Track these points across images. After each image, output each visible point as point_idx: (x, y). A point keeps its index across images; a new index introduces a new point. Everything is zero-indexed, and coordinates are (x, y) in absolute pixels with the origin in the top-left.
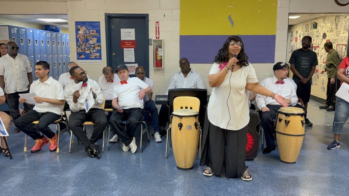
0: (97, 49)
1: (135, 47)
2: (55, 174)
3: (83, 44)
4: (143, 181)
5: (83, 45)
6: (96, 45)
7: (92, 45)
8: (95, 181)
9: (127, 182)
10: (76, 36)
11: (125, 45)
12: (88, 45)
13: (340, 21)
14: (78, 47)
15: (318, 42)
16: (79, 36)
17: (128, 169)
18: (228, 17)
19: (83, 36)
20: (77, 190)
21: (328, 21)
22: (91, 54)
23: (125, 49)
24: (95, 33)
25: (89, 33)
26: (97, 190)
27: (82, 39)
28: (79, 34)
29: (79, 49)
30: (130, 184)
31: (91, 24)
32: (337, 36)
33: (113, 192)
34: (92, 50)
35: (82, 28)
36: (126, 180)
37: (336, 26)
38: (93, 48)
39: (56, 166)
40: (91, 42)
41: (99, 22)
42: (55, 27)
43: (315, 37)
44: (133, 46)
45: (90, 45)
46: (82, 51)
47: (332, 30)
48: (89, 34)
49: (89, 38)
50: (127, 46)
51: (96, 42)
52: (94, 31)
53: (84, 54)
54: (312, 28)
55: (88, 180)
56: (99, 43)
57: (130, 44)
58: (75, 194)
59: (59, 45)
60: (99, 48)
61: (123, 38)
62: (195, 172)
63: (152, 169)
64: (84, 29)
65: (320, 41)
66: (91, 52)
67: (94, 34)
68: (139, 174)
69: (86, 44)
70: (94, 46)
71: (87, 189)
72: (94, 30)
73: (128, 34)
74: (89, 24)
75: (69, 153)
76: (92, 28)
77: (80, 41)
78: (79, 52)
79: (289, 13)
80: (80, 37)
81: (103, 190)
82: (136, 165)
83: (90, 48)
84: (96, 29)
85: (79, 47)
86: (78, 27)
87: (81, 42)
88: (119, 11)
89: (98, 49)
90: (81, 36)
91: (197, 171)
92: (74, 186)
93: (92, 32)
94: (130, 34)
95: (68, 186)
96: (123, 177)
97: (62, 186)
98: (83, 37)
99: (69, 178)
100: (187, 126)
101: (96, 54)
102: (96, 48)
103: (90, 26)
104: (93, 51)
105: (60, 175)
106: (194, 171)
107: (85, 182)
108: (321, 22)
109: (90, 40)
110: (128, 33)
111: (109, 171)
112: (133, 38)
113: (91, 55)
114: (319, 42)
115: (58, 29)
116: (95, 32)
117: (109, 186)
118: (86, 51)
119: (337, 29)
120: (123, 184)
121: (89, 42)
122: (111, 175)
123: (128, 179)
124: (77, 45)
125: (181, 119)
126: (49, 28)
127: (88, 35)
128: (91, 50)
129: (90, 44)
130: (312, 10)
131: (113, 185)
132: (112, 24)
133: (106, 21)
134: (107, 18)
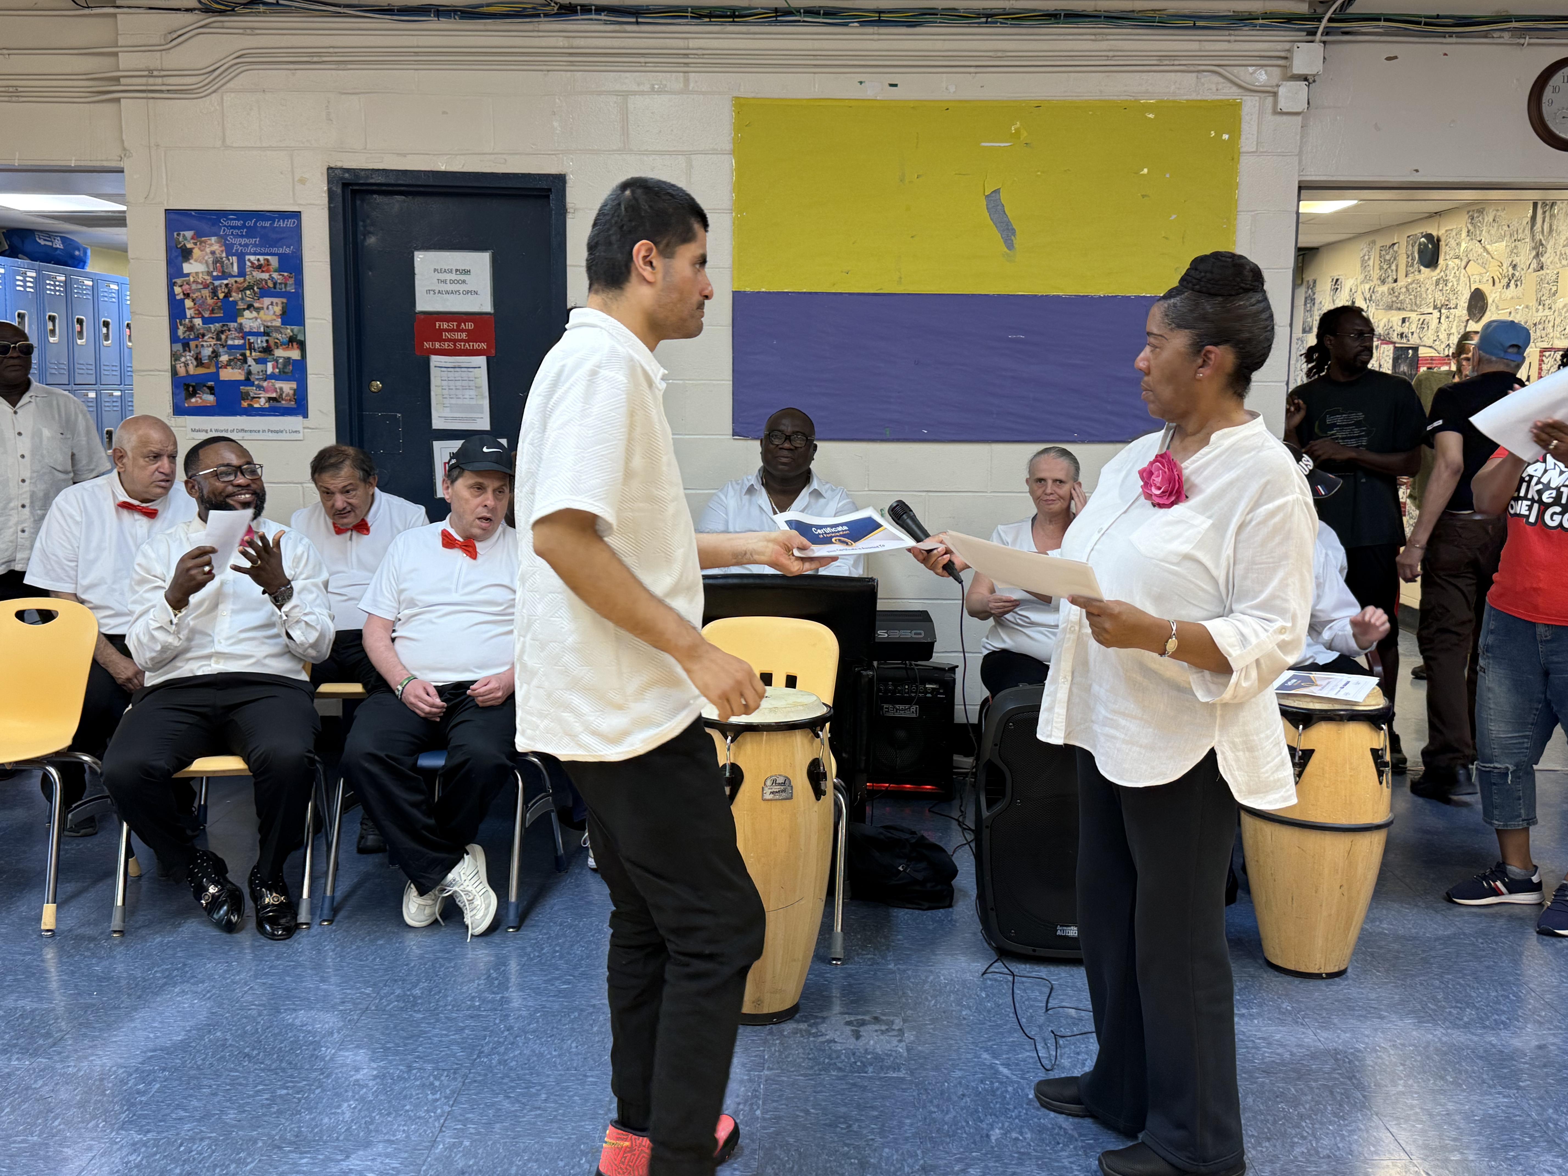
0: (281, 361)
1: (493, 351)
2: (24, 1051)
3: (209, 330)
4: (521, 1094)
5: (206, 338)
6: (279, 336)
7: (257, 334)
8: (249, 1097)
9: (430, 1097)
10: (171, 285)
11: (437, 336)
12: (233, 339)
13: (1554, 227)
14: (178, 347)
15: (1443, 336)
16: (186, 287)
17: (438, 1020)
18: (987, 197)
19: (206, 286)
20: (143, 1149)
21: (1493, 232)
22: (252, 384)
23: (436, 360)
24: (275, 271)
25: (242, 273)
26: (260, 1144)
27: (200, 306)
28: (188, 275)
29: (183, 359)
30: (447, 1109)
31: (252, 223)
32: (1541, 307)
33: (348, 1157)
34: (257, 361)
35: (201, 242)
36: (423, 1085)
37: (1537, 255)
38: (262, 355)
39: (35, 1005)
40: (249, 320)
41: (297, 215)
42: (64, 240)
43: (1431, 310)
44: (484, 346)
45: (243, 338)
46: (201, 371)
47: (1517, 274)
48: (239, 275)
49: (242, 299)
50: (446, 346)
51: (278, 323)
52: (268, 260)
53: (210, 384)
54: (1416, 266)
55: (210, 1086)
56: (296, 328)
57: (464, 336)
58: (130, 1170)
59: (81, 338)
60: (295, 354)
61: (424, 303)
62: (810, 1034)
63: (572, 1021)
64: (213, 253)
65: (1454, 330)
66: (249, 373)
67: (265, 276)
68: (498, 1054)
69: (222, 332)
70: (265, 345)
71: (202, 1139)
72: (269, 257)
73: (452, 282)
74: (244, 226)
75: (115, 932)
76: (255, 245)
77: (189, 313)
78: (182, 371)
79: (1300, 182)
80: (195, 296)
81: (291, 1143)
82: (484, 1001)
83: (244, 355)
84: (281, 251)
85: (186, 346)
86: (181, 239)
87: (198, 322)
88: (405, 155)
89: (288, 360)
90: (194, 286)
91: (823, 1028)
92: (131, 1122)
93: (260, 267)
94: (464, 282)
95: (93, 1122)
96: (410, 1068)
97: (62, 1127)
98: (206, 293)
99: (102, 1080)
100: (769, 783)
101: (279, 384)
102: (279, 353)
103: (248, 236)
104: (260, 367)
105: (56, 1058)
106: (803, 1026)
107: (195, 1103)
108: (1459, 233)
109: (244, 310)
110: (453, 276)
111: (332, 1033)
112: (483, 303)
113: (252, 391)
114: (1449, 335)
115: (77, 253)
116: (271, 267)
117: (326, 1120)
118: (225, 367)
119: (1542, 268)
120: (408, 1107)
121: (240, 320)
122: (340, 1060)
123: (437, 1083)
124: (174, 338)
125: (732, 741)
126: (28, 247)
127: (236, 282)
128: (250, 361)
129: (247, 330)
130: (1417, 171)
131: (348, 1115)
132: (365, 226)
133: (330, 209)
134: (339, 190)
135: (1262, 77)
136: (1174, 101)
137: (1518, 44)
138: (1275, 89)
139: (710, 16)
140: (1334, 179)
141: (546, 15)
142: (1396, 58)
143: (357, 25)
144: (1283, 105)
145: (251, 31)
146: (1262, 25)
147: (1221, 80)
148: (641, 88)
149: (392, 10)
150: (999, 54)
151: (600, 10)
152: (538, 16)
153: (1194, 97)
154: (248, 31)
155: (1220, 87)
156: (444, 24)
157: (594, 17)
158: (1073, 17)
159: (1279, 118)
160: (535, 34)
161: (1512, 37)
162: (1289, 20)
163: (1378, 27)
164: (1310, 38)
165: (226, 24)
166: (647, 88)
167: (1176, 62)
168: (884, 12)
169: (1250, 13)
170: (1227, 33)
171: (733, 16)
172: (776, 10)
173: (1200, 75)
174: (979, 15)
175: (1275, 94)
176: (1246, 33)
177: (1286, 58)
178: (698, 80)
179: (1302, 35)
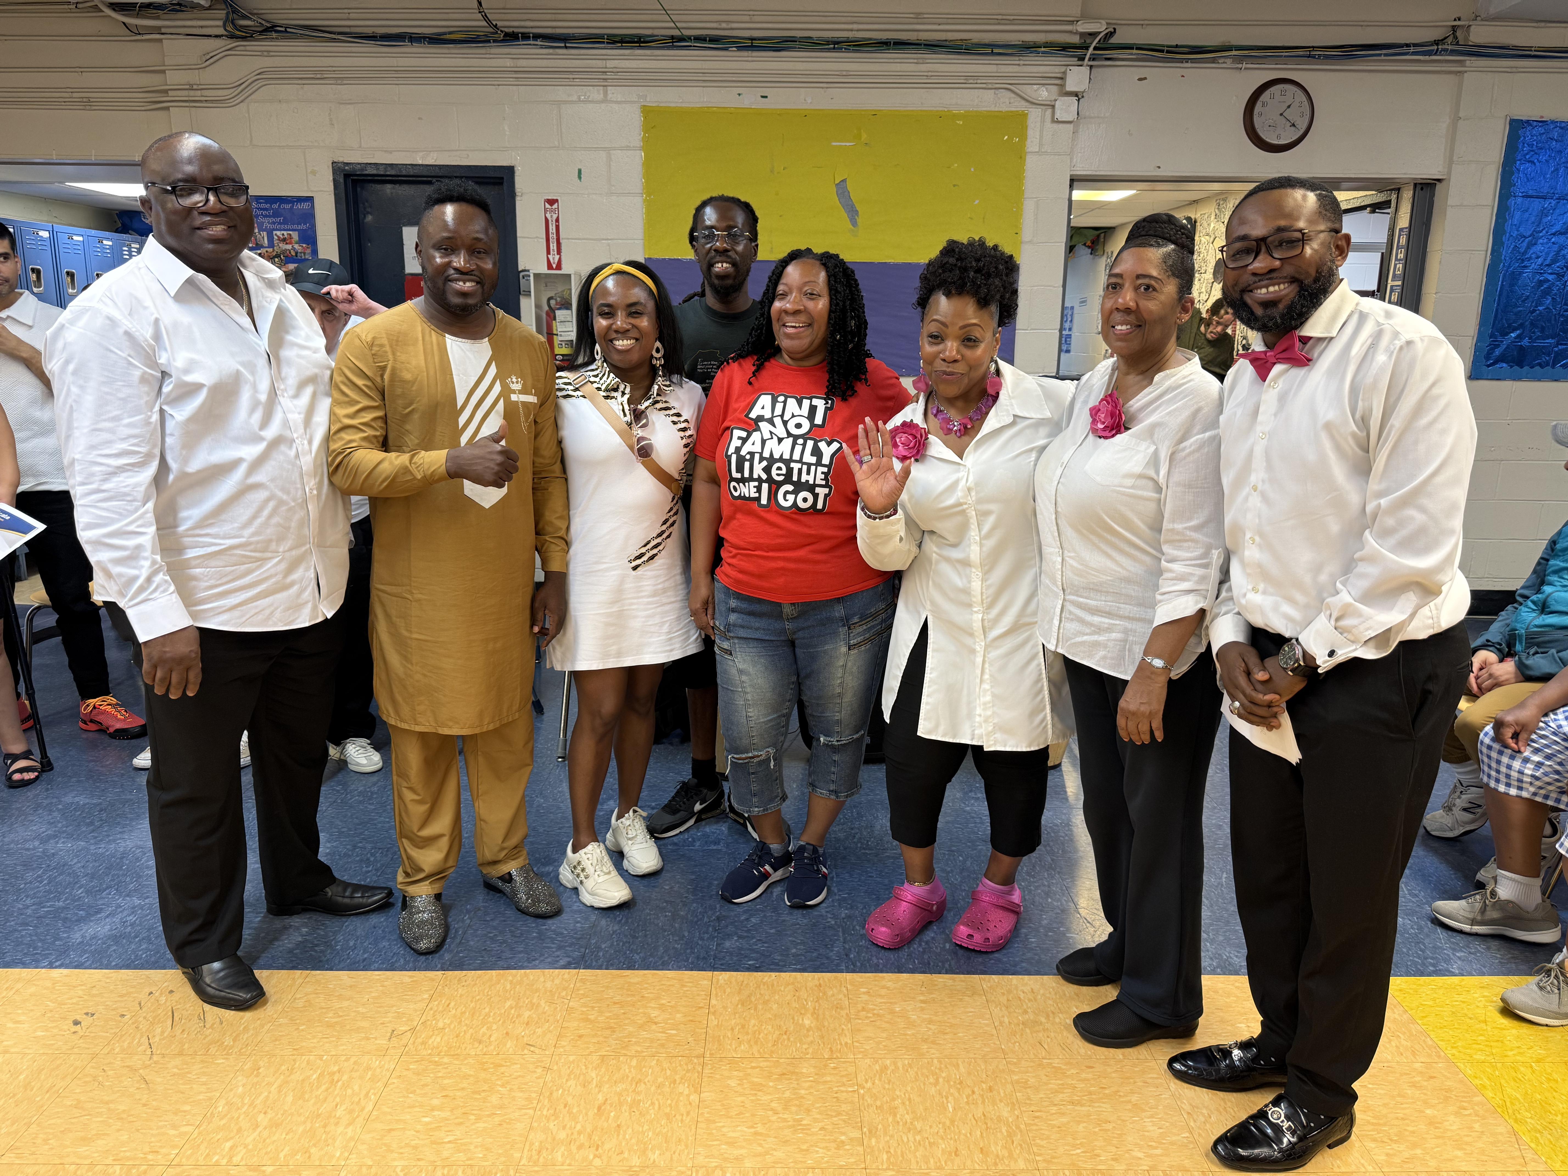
18: (837, 185)
24: (297, 242)
25: (271, 244)
31: (276, 206)
41: (310, 200)
48: (269, 247)
52: (290, 235)
67: (289, 247)
72: (292, 233)
74: (270, 208)
76: (280, 223)
79: (1071, 176)
84: (300, 227)
88: (391, 152)
93: (284, 240)
103: (274, 216)
116: (293, 240)
127: (267, 251)
130: (1159, 167)
132: (365, 208)
133: (336, 195)
134: (342, 180)
135: (1044, 94)
136: (976, 111)
137: (1237, 68)
138: (1053, 103)
139: (622, 42)
140: (1098, 173)
141: (494, 41)
142: (1145, 78)
143: (350, 49)
144: (1058, 115)
145: (268, 54)
146: (1043, 53)
147: (1013, 95)
148: (570, 99)
149: (376, 37)
150: (844, 73)
151: (536, 37)
152: (489, 41)
153: (993, 108)
154: (265, 54)
155: (1012, 101)
156: (417, 48)
157: (532, 42)
158: (900, 45)
159: (1055, 126)
160: (487, 56)
161: (1233, 62)
162: (1064, 48)
163: (1132, 54)
164: (1080, 63)
165: (248, 48)
166: (575, 98)
167: (979, 81)
168: (755, 39)
169: (1035, 43)
170: (1017, 58)
171: (639, 42)
172: (672, 37)
173: (997, 92)
174: (828, 42)
175: (1053, 107)
176: (1031, 59)
177: (1062, 78)
178: (615, 93)
179: (1074, 61)
